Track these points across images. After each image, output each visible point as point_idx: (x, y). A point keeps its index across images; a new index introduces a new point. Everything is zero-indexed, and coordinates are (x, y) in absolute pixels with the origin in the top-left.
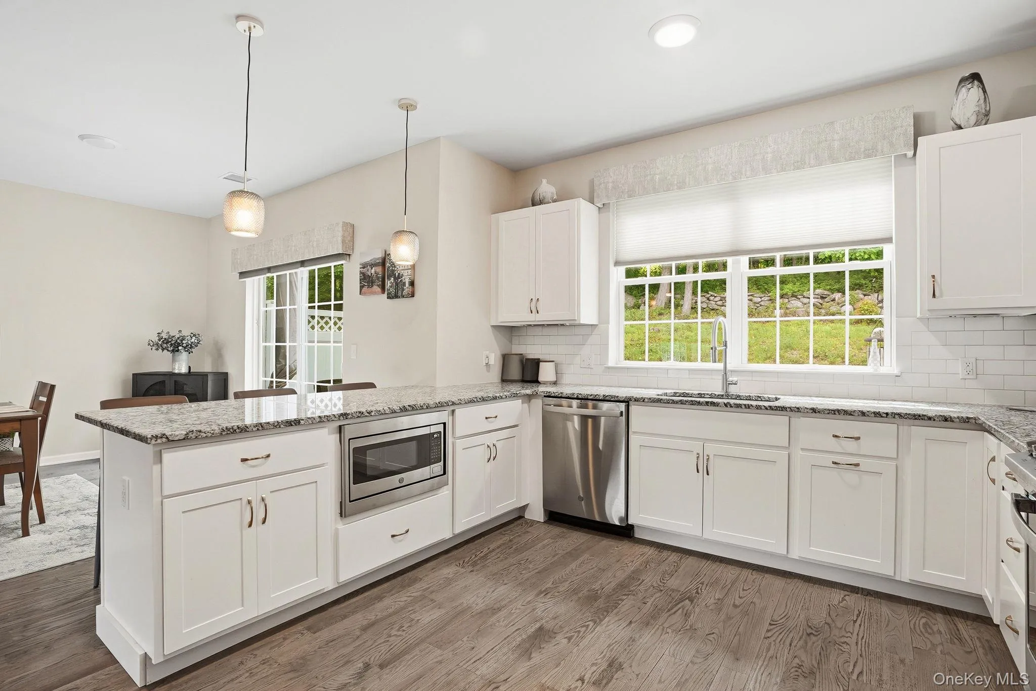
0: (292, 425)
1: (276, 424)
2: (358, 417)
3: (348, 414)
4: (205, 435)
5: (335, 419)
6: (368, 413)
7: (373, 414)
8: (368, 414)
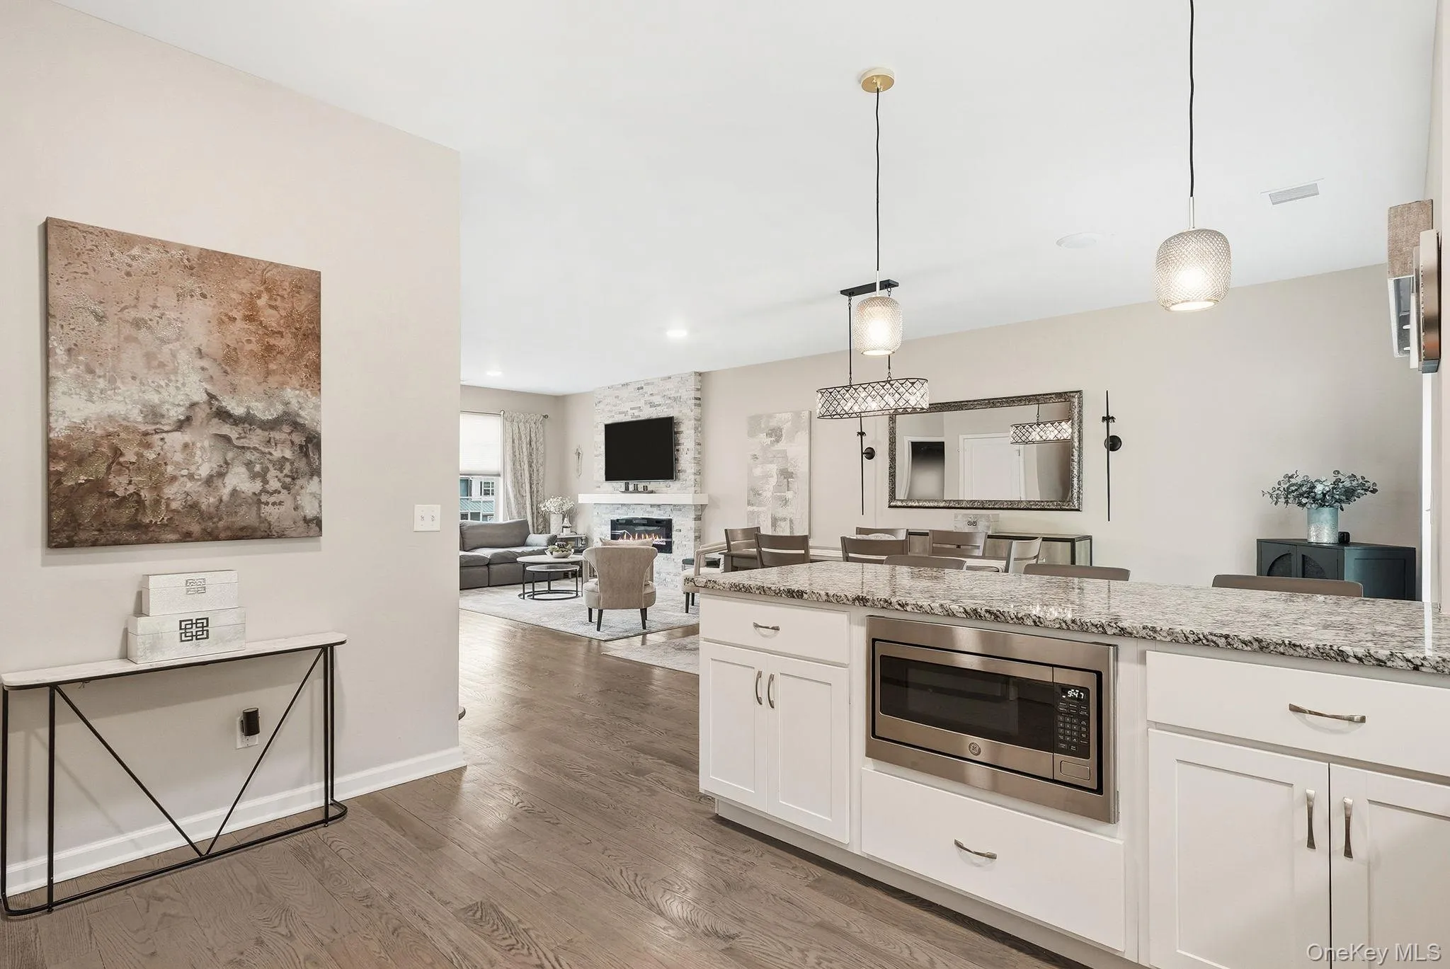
0: (794, 597)
1: (778, 591)
2: (883, 608)
3: (867, 600)
4: (718, 587)
5: (848, 602)
6: (899, 604)
7: (909, 608)
8: (899, 607)
